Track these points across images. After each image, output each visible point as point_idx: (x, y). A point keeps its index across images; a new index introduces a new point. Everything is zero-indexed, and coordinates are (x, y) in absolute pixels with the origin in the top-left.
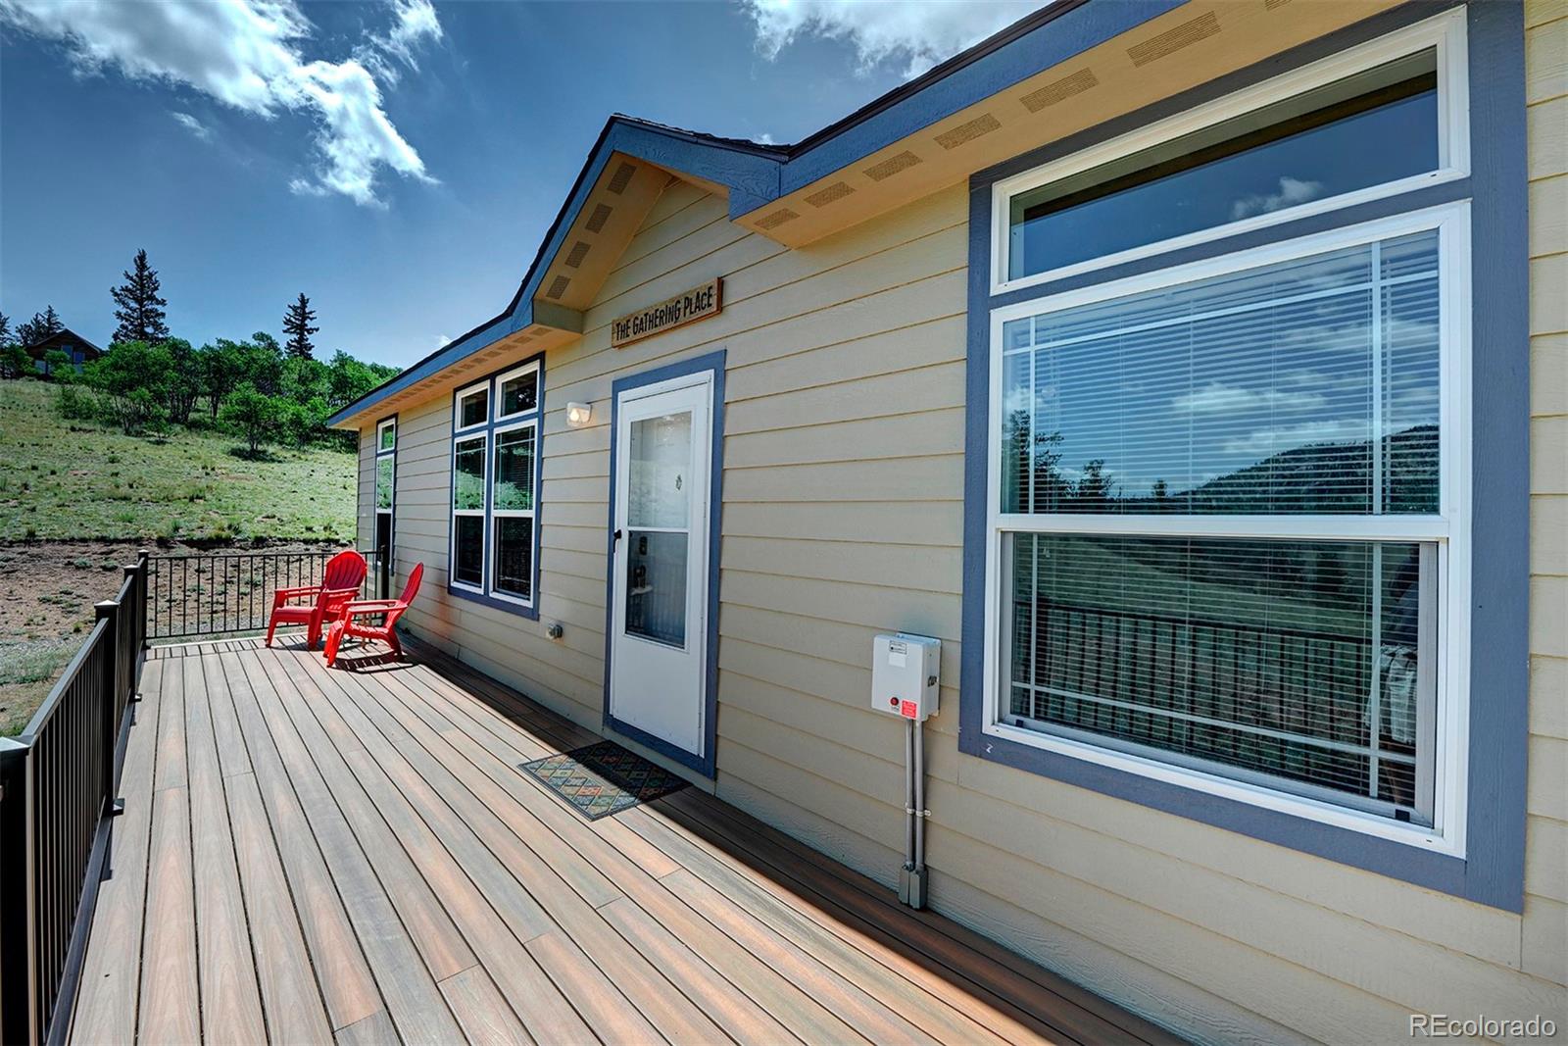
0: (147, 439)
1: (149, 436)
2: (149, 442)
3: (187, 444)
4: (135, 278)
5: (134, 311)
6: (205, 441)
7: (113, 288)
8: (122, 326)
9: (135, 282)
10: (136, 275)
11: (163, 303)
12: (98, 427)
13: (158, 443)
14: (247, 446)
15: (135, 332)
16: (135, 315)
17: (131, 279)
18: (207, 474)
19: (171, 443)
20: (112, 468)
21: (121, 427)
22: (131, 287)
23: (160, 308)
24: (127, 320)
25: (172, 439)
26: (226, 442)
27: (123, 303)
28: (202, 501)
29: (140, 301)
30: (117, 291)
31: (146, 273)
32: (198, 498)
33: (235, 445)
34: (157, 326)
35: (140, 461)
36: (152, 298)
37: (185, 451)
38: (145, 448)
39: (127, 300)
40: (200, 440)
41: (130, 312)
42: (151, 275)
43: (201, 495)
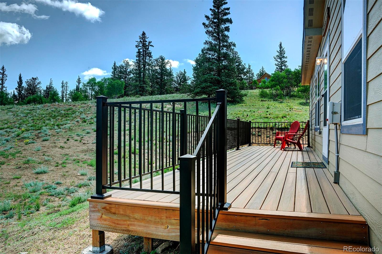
0: (278, 102)
1: (279, 101)
2: (279, 102)
3: (288, 102)
4: (279, 51)
5: (279, 62)
6: (294, 101)
7: (274, 57)
8: (277, 68)
9: (279, 53)
10: (280, 51)
11: (286, 58)
12: (267, 99)
13: (281, 102)
14: (305, 101)
15: (280, 69)
16: (280, 64)
17: (278, 52)
18: (290, 110)
19: (284, 102)
20: (267, 110)
21: (272, 99)
22: (278, 55)
23: (286, 60)
24: (278, 66)
25: (285, 101)
26: (299, 101)
27: (277, 60)
28: (285, 118)
29: (281, 59)
30: (275, 57)
31: (282, 49)
32: (285, 117)
33: (301, 101)
34: (285, 66)
35: (274, 108)
36: (283, 57)
37: (287, 104)
38: (277, 104)
39: (277, 59)
40: (292, 101)
41: (278, 63)
42: (283, 49)
43: (285, 116)
